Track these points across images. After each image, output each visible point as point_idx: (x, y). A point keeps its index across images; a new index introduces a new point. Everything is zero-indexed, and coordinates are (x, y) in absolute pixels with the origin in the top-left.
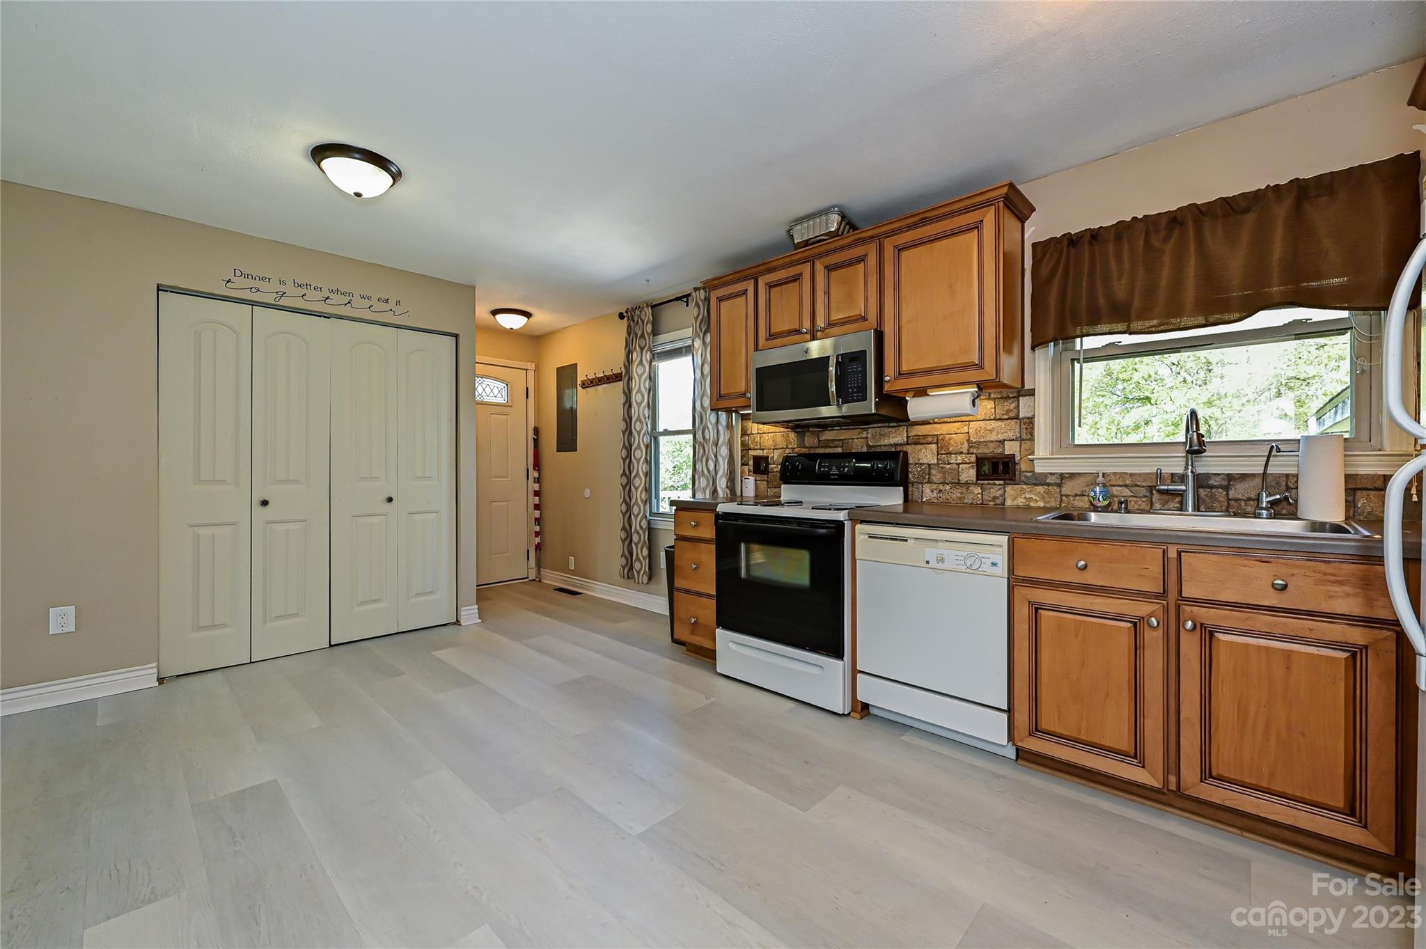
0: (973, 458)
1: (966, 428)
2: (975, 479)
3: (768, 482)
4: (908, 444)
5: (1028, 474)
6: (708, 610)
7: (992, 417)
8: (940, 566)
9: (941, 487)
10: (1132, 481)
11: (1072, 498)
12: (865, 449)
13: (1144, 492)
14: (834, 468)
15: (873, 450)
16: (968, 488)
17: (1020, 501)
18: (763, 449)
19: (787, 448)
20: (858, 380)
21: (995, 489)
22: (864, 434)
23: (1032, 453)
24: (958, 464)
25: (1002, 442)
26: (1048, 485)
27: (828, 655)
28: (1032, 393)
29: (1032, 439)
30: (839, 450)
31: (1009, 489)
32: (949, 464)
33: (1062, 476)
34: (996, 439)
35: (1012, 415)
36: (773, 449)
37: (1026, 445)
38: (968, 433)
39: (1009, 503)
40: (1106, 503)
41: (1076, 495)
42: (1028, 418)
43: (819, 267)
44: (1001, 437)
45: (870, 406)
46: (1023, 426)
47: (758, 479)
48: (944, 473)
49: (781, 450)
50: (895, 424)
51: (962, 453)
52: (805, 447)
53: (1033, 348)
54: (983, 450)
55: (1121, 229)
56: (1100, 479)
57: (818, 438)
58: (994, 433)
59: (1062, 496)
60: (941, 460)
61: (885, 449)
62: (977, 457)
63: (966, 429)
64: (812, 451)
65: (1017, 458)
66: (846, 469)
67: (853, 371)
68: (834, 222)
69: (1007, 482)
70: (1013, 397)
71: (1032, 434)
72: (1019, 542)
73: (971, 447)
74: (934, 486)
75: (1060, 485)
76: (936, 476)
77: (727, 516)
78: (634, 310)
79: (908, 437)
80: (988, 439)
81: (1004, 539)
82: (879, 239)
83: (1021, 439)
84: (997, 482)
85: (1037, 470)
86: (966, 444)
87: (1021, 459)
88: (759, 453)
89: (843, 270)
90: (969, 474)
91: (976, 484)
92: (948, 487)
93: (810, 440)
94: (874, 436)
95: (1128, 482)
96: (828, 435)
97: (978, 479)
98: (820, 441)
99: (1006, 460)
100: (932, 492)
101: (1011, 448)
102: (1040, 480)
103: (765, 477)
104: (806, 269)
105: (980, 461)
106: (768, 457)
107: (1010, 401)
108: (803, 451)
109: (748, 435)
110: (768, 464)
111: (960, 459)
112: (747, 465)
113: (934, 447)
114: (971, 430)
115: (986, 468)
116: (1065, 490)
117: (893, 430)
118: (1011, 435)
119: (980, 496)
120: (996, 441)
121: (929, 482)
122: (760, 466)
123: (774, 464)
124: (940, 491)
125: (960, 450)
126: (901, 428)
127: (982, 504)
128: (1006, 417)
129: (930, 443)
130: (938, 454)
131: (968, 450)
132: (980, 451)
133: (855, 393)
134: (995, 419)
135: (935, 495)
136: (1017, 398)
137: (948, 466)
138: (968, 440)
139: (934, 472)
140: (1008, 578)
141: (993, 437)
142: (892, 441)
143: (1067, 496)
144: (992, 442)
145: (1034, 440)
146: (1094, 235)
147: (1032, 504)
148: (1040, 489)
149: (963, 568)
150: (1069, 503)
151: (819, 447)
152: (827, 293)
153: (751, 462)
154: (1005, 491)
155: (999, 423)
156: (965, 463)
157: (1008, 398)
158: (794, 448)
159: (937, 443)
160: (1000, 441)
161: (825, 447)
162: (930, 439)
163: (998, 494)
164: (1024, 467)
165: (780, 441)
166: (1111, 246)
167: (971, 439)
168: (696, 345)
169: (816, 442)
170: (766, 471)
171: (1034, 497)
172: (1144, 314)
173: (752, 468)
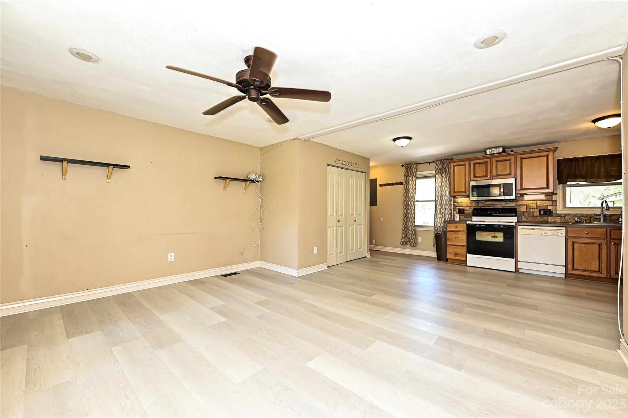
0: (538, 210)
2: (538, 215)
3: (464, 216)
4: (516, 206)
5: (555, 214)
6: (463, 250)
8: (546, 235)
10: (586, 216)
11: (568, 220)
12: (501, 207)
13: (588, 218)
14: (493, 212)
15: (504, 207)
16: (536, 217)
17: (553, 221)
19: (472, 206)
21: (545, 218)
22: (501, 203)
23: (557, 209)
24: (533, 211)
26: (561, 216)
27: (509, 258)
28: (556, 194)
29: (557, 206)
30: (492, 207)
31: (549, 218)
32: (530, 211)
33: (565, 215)
35: (550, 199)
36: (466, 207)
37: (554, 207)
39: (549, 221)
40: (580, 221)
42: (555, 200)
43: (494, 160)
44: (547, 205)
45: (513, 197)
46: (554, 202)
47: (460, 215)
48: (529, 213)
49: (469, 207)
51: (534, 209)
53: (559, 184)
54: (541, 208)
55: (584, 159)
56: (578, 215)
59: (565, 219)
61: (508, 207)
63: (536, 203)
64: (481, 208)
65: (552, 210)
68: (501, 150)
69: (549, 216)
71: (556, 204)
74: (525, 217)
75: (565, 217)
76: (526, 214)
78: (409, 164)
79: (516, 204)
80: (543, 205)
81: (565, 228)
82: (516, 156)
83: (553, 205)
84: (546, 216)
85: (558, 213)
86: (536, 206)
88: (461, 208)
89: (502, 162)
91: (539, 216)
92: (530, 217)
93: (481, 205)
95: (584, 216)
97: (540, 214)
99: (545, 210)
100: (525, 218)
101: (549, 208)
102: (558, 215)
103: (463, 214)
104: (489, 160)
105: (540, 211)
106: (464, 209)
107: (549, 196)
108: (477, 207)
109: (456, 203)
111: (534, 210)
112: (456, 211)
113: (525, 207)
114: (537, 203)
115: (542, 212)
117: (511, 202)
118: (550, 204)
119: (540, 219)
121: (524, 216)
122: (461, 211)
123: (466, 211)
124: (527, 218)
130: (527, 209)
131: (537, 208)
134: (545, 200)
135: (526, 219)
136: (552, 196)
138: (537, 205)
139: (525, 213)
140: (566, 237)
141: (545, 205)
142: (512, 205)
146: (577, 159)
147: (557, 221)
148: (559, 217)
149: (553, 235)
151: (484, 206)
152: (496, 167)
153: (458, 210)
158: (474, 207)
161: (487, 206)
162: (524, 205)
163: (546, 219)
164: (554, 212)
165: (469, 204)
166: (581, 162)
167: (538, 205)
168: (437, 176)
169: (483, 205)
170: (463, 213)
171: (557, 219)
172: (590, 177)
173: (458, 212)
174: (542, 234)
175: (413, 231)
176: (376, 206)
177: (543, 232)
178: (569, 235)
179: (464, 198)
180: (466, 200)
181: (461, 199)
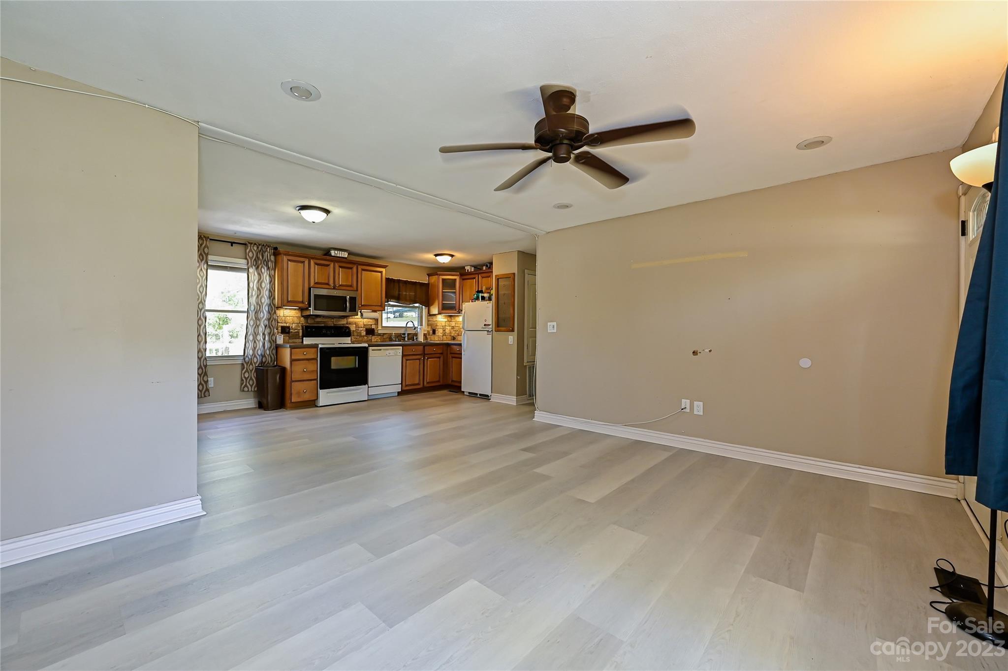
0: (365, 329)
1: (363, 320)
3: (289, 337)
4: (347, 324)
6: (312, 385)
9: (357, 337)
11: (386, 339)
12: (333, 325)
14: (328, 331)
16: (363, 337)
17: (376, 340)
18: (286, 323)
19: (300, 323)
21: (370, 337)
22: (332, 320)
23: (378, 328)
24: (361, 331)
25: (371, 325)
26: (381, 336)
29: (378, 324)
30: (323, 325)
31: (373, 337)
33: (384, 334)
36: (292, 324)
37: (376, 326)
38: (364, 322)
39: (373, 341)
42: (377, 319)
43: (337, 266)
46: (376, 321)
47: (284, 336)
48: (357, 333)
49: (296, 325)
51: (362, 327)
52: (308, 323)
54: (367, 327)
55: (396, 281)
56: (393, 333)
60: (356, 329)
64: (311, 325)
65: (375, 329)
68: (346, 254)
69: (373, 335)
72: (404, 347)
74: (355, 337)
75: (383, 336)
76: (355, 334)
80: (368, 324)
81: (402, 347)
82: (357, 265)
83: (375, 324)
84: (370, 335)
85: (379, 332)
88: (285, 325)
89: (345, 270)
90: (364, 333)
91: (365, 336)
93: (309, 321)
94: (336, 321)
96: (319, 320)
97: (366, 334)
98: (315, 321)
101: (373, 327)
102: (379, 335)
103: (288, 335)
104: (332, 264)
106: (289, 327)
108: (307, 324)
109: (278, 317)
110: (289, 329)
111: (362, 329)
112: (277, 330)
113: (355, 325)
115: (368, 332)
116: (384, 337)
118: (373, 323)
119: (366, 339)
121: (353, 336)
122: (286, 331)
123: (292, 329)
130: (356, 327)
131: (364, 327)
137: (358, 331)
138: (364, 324)
140: (402, 356)
141: (370, 323)
142: (342, 323)
147: (378, 341)
148: (379, 337)
149: (394, 355)
151: (314, 324)
152: (339, 274)
153: (280, 329)
158: (304, 324)
162: (353, 323)
164: (376, 331)
165: (296, 320)
168: (251, 270)
169: (313, 322)
170: (289, 333)
171: (378, 339)
172: (401, 299)
173: (280, 331)
174: (387, 355)
175: (203, 368)
177: (387, 352)
178: (404, 354)
179: (289, 311)
180: (293, 314)
181: (285, 311)
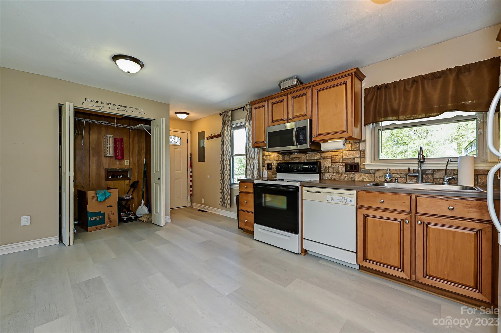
0: (344, 164)
1: (341, 153)
2: (344, 171)
3: (272, 173)
4: (321, 159)
5: (363, 170)
6: (251, 217)
7: (350, 150)
8: (332, 202)
9: (333, 174)
10: (399, 172)
11: (378, 178)
12: (306, 161)
13: (404, 176)
14: (295, 168)
15: (308, 161)
16: (342, 175)
17: (360, 179)
18: (270, 161)
19: (279, 161)
20: (303, 136)
21: (351, 175)
22: (306, 156)
23: (365, 162)
24: (339, 166)
25: (354, 158)
26: (370, 173)
27: (293, 233)
28: (364, 141)
29: (364, 157)
30: (297, 161)
32: (335, 166)
33: (375, 170)
34: (352, 157)
35: (357, 149)
36: (274, 161)
37: (363, 159)
38: (342, 155)
39: (356, 180)
40: (390, 180)
41: (380, 177)
42: (363, 150)
43: (290, 97)
44: (353, 157)
45: (307, 146)
46: (361, 153)
47: (268, 171)
48: (334, 169)
49: (277, 161)
50: (316, 152)
51: (340, 162)
53: (365, 126)
54: (347, 161)
55: (396, 84)
56: (388, 171)
57: (290, 157)
58: (351, 155)
59: (375, 177)
60: (332, 165)
61: (313, 161)
62: (345, 164)
64: (288, 162)
65: (359, 164)
66: (299, 168)
67: (302, 134)
68: (295, 82)
69: (356, 172)
70: (358, 143)
71: (364, 155)
72: (360, 193)
73: (343, 160)
74: (330, 174)
75: (374, 173)
76: (331, 170)
77: (258, 184)
79: (321, 157)
80: (349, 157)
82: (310, 87)
83: (361, 157)
84: (352, 172)
85: (366, 168)
86: (341, 159)
87: (361, 164)
88: (269, 162)
89: (298, 98)
90: (342, 169)
91: (345, 173)
92: (335, 174)
93: (287, 158)
94: (309, 156)
96: (293, 156)
97: (345, 171)
98: (290, 158)
99: (355, 165)
100: (329, 176)
101: (357, 161)
102: (367, 172)
103: (271, 171)
104: (285, 98)
105: (346, 165)
106: (272, 164)
107: (357, 144)
108: (284, 161)
109: (265, 156)
110: (272, 166)
111: (339, 164)
112: (265, 166)
113: (330, 160)
114: (343, 154)
115: (349, 168)
116: (376, 175)
117: (316, 154)
118: (357, 156)
119: (346, 177)
120: (352, 158)
121: (328, 172)
122: (269, 167)
123: (274, 166)
124: (332, 176)
125: (339, 161)
126: (319, 154)
127: (347, 180)
128: (355, 149)
129: (329, 159)
130: (332, 163)
131: (342, 161)
132: (346, 161)
133: (302, 141)
134: (351, 150)
136: (359, 143)
137: (335, 167)
140: (356, 206)
141: (351, 157)
142: (316, 158)
143: (377, 177)
144: (350, 158)
145: (365, 158)
146: (386, 86)
147: (365, 180)
148: (367, 175)
149: (340, 203)
150: (377, 180)
151: (290, 160)
152: (293, 106)
153: (266, 166)
154: (355, 175)
155: (353, 152)
156: (341, 166)
157: (356, 143)
158: (281, 161)
159: (331, 159)
160: (353, 158)
161: (292, 160)
162: (329, 157)
163: (353, 177)
164: (362, 167)
165: (275, 158)
166: (392, 90)
167: (343, 157)
168: (247, 124)
170: (271, 169)
171: (365, 178)
172: (404, 113)
173: (266, 168)
174: (328, 200)
176: (205, 161)
177: (329, 197)
178: (360, 204)
